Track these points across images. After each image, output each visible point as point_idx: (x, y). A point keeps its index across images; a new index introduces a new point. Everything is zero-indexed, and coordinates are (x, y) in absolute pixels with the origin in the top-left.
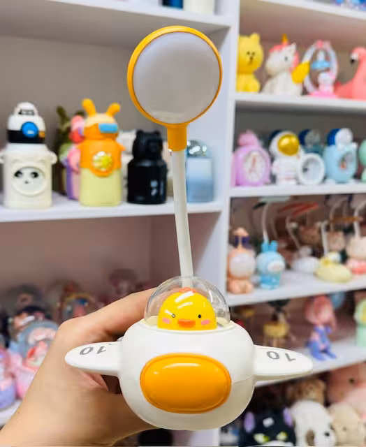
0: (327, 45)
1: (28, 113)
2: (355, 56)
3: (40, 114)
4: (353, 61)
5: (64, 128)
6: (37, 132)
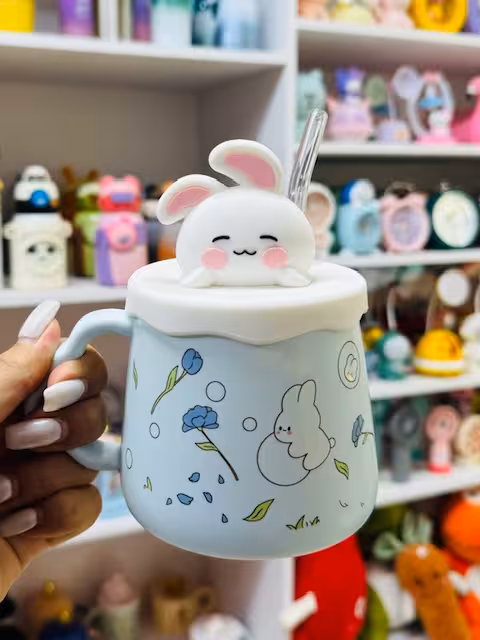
1: (40, 178)
3: (54, 179)
6: (48, 201)
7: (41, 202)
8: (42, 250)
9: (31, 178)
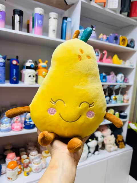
0: (98, 50)
1: (31, 62)
2: (104, 52)
3: (33, 62)
4: (103, 54)
5: (37, 66)
7: (32, 67)
8: (32, 76)
9: (29, 62)
